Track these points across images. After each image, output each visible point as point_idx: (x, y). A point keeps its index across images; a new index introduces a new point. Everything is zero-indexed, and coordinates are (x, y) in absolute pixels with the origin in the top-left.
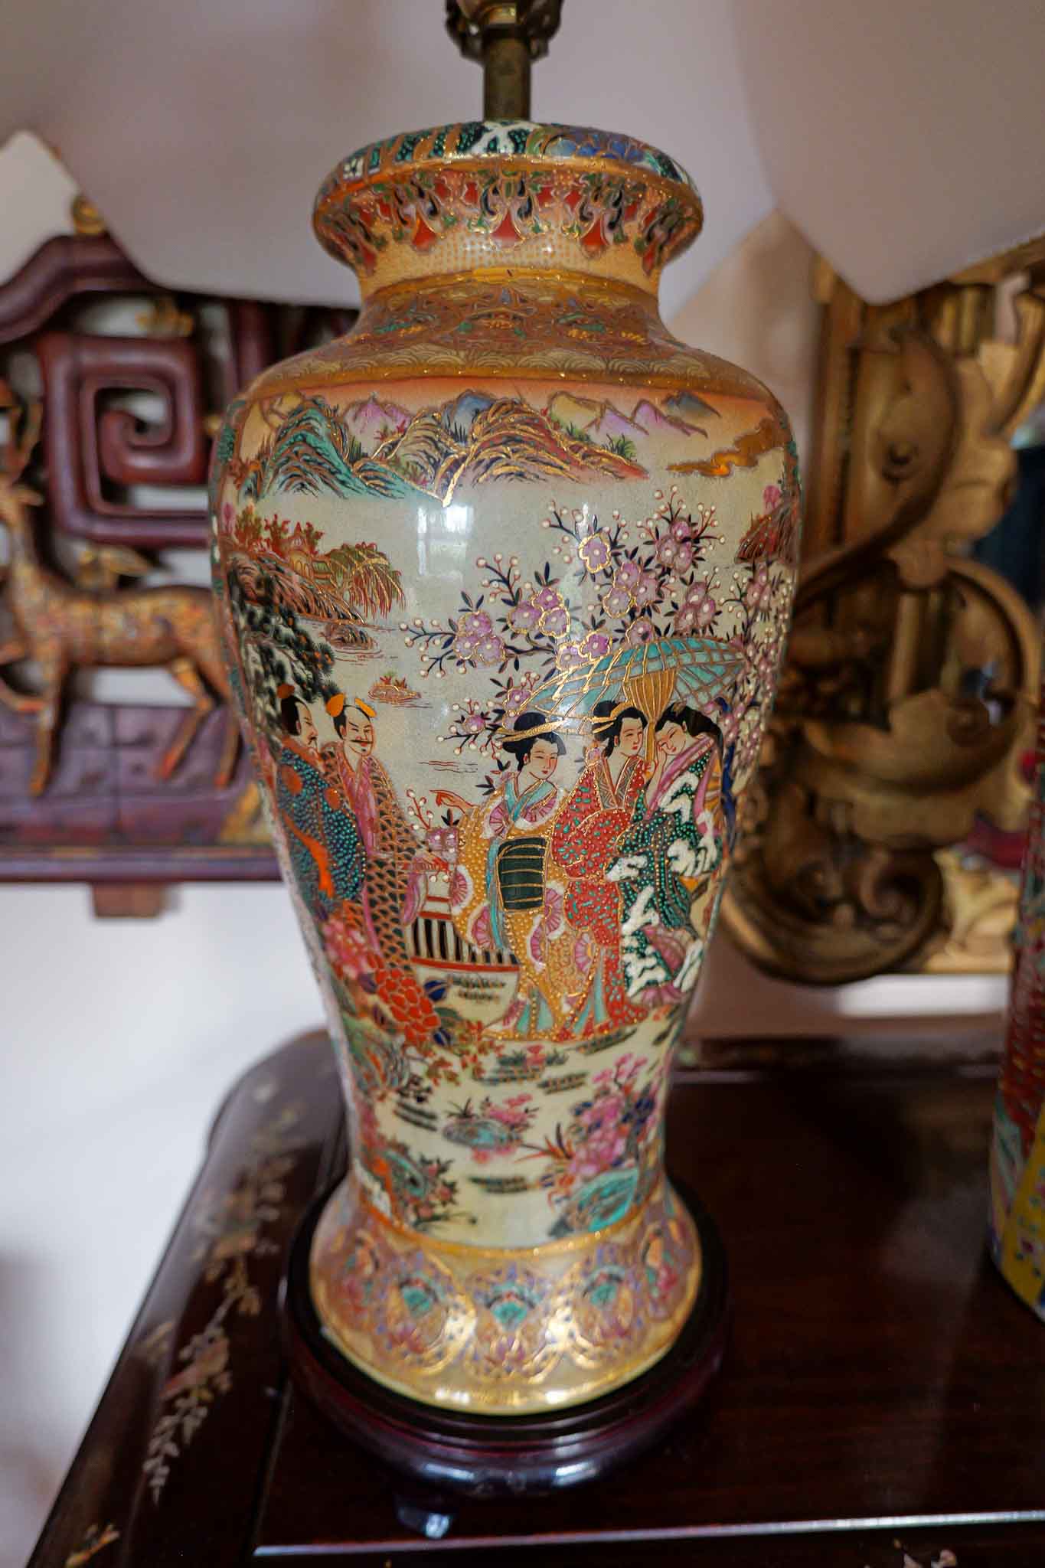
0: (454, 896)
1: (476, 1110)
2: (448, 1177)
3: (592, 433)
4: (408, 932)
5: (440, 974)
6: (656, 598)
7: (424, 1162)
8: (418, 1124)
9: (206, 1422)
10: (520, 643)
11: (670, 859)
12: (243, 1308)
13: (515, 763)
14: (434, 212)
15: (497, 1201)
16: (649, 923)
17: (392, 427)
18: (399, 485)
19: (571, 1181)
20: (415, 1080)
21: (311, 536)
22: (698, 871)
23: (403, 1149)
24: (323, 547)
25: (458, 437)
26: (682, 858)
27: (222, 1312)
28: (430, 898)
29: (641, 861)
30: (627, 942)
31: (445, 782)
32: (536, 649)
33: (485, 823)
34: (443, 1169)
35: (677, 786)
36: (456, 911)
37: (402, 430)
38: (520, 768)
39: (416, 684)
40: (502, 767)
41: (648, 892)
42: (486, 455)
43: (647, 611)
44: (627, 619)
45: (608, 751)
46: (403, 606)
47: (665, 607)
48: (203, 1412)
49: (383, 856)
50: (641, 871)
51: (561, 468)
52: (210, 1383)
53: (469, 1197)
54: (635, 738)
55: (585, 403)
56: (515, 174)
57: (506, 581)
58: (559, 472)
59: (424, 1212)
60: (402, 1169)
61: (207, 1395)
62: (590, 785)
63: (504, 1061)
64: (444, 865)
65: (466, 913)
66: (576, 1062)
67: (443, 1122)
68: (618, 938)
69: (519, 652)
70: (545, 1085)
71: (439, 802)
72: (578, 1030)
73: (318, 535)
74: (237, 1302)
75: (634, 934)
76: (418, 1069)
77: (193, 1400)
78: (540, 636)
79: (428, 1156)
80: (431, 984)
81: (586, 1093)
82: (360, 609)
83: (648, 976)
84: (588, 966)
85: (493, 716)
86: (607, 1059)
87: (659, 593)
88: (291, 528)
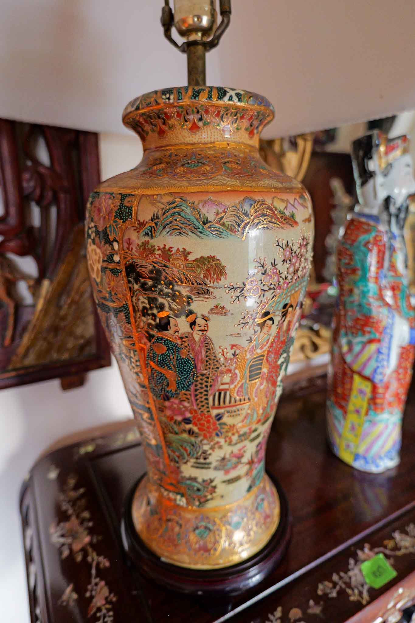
0: (232, 382)
1: (227, 456)
2: (213, 484)
3: (285, 211)
4: (211, 399)
5: (221, 411)
7: (204, 481)
8: (202, 468)
9: (114, 616)
10: (266, 288)
12: (102, 566)
13: (260, 330)
14: (201, 119)
17: (220, 211)
18: (225, 233)
19: (252, 471)
20: (204, 452)
21: (186, 254)
23: (194, 479)
24: (191, 258)
25: (246, 214)
27: (94, 571)
28: (222, 384)
29: (285, 355)
30: (278, 383)
31: (234, 341)
32: (270, 289)
33: (247, 353)
34: (212, 481)
36: (232, 386)
37: (224, 212)
38: (261, 332)
40: (255, 332)
41: (284, 365)
42: (256, 221)
45: (284, 320)
46: (226, 278)
47: (300, 269)
48: (111, 613)
49: (205, 372)
50: (285, 358)
51: (279, 224)
52: (107, 600)
53: (221, 489)
54: (290, 314)
55: (282, 200)
56: (236, 109)
57: (263, 266)
58: (279, 226)
59: (202, 500)
60: (193, 487)
61: (108, 606)
62: (279, 333)
63: (240, 436)
64: (229, 371)
66: (260, 429)
67: (214, 464)
68: (276, 383)
69: (265, 291)
70: (250, 440)
71: (232, 348)
73: (189, 253)
74: (98, 564)
76: (206, 448)
77: (104, 611)
79: (206, 478)
80: (218, 415)
81: (260, 439)
82: (208, 281)
85: (255, 315)
88: (174, 250)
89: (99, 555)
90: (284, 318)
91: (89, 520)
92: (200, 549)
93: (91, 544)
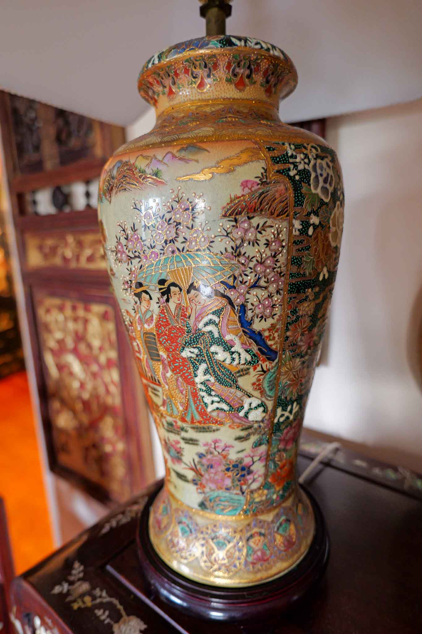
1: (167, 441)
3: (147, 169)
5: (145, 382)
6: (175, 235)
10: (131, 254)
11: (213, 353)
13: (139, 301)
15: (182, 483)
16: (208, 380)
19: (204, 487)
22: (235, 363)
25: (113, 178)
26: (221, 355)
28: (137, 351)
29: (196, 351)
30: (199, 386)
31: (127, 307)
33: (138, 324)
35: (206, 320)
36: (141, 357)
37: (105, 178)
38: (140, 303)
39: (114, 270)
42: (118, 183)
43: (172, 241)
44: (164, 245)
45: (168, 300)
47: (180, 239)
50: (197, 356)
51: (136, 185)
54: (178, 296)
55: (146, 157)
57: (124, 230)
62: (164, 313)
63: (168, 423)
65: (143, 359)
68: (193, 384)
70: (183, 439)
71: (128, 314)
72: (188, 418)
75: (202, 383)
78: (135, 252)
81: (202, 449)
83: (216, 405)
84: (184, 392)
85: (129, 282)
86: (207, 438)
87: (177, 233)
90: (165, 297)
92: (158, 521)
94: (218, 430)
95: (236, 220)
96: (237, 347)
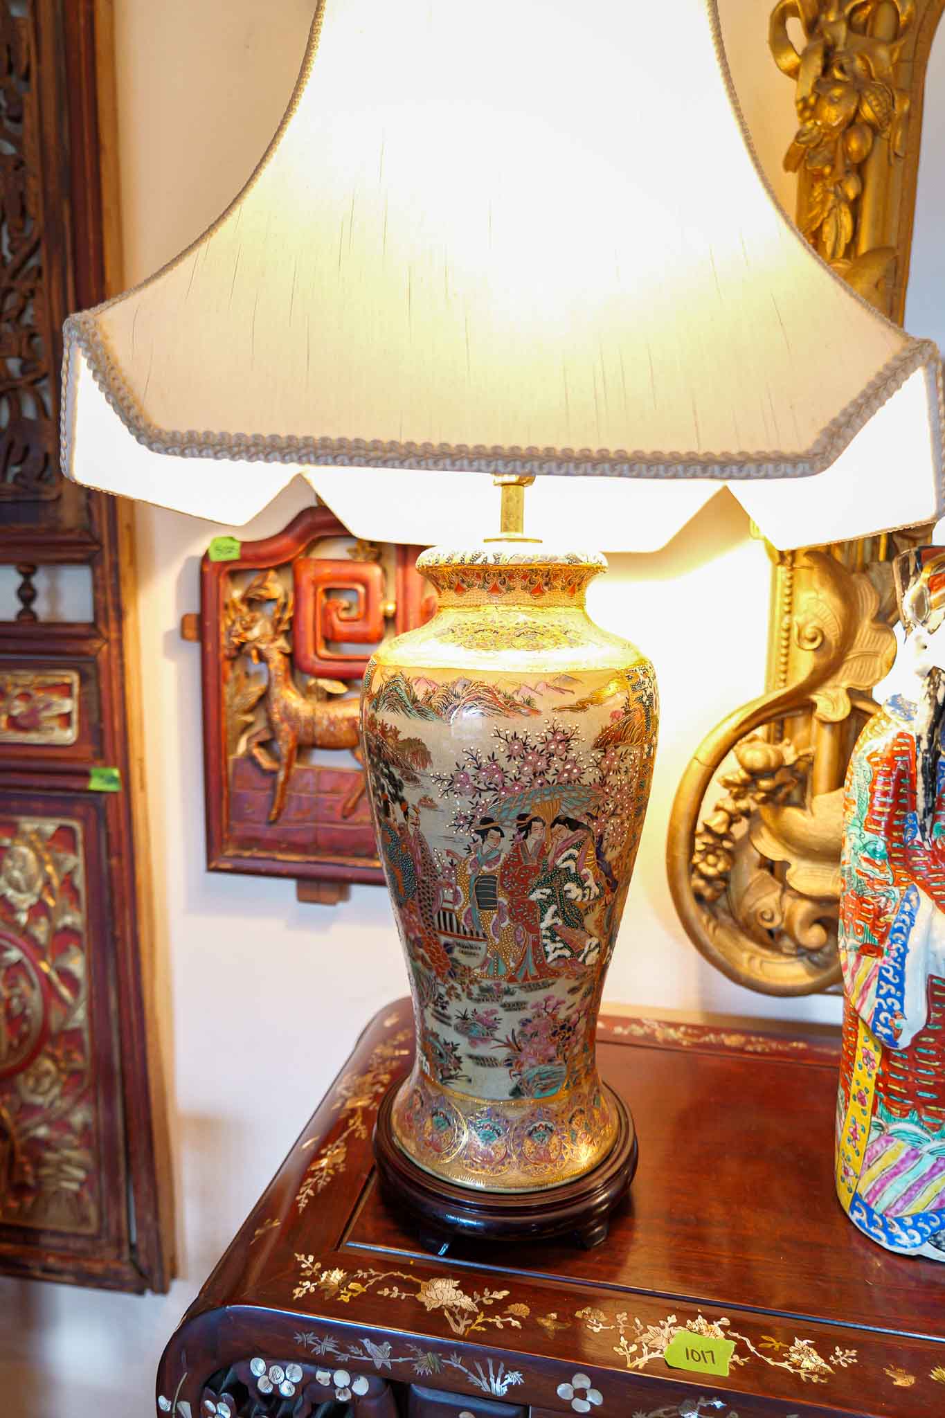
0: (456, 900)
1: (470, 1016)
2: (458, 1053)
3: (515, 696)
4: (436, 917)
5: (450, 940)
6: (546, 767)
7: (446, 1044)
8: (442, 1022)
9: (329, 1183)
10: (482, 786)
11: (566, 892)
12: (357, 1135)
13: (481, 840)
14: (463, 581)
15: (482, 1071)
16: (556, 924)
17: (430, 690)
18: (431, 715)
19: (522, 1065)
20: (440, 996)
21: (396, 733)
22: (586, 899)
23: (436, 1036)
24: (401, 737)
25: (456, 696)
26: (574, 891)
27: (345, 1135)
28: (445, 901)
29: (548, 891)
30: (544, 933)
31: (450, 846)
32: (489, 789)
33: (468, 866)
34: (455, 1049)
35: (565, 855)
36: (457, 908)
37: (434, 692)
38: (483, 842)
39: (437, 801)
40: (475, 841)
41: (553, 908)
42: (468, 705)
43: (542, 773)
44: (532, 777)
45: (525, 837)
46: (432, 767)
47: (552, 771)
48: (328, 1179)
49: (425, 878)
50: (548, 896)
52: (334, 1166)
53: (467, 1066)
54: (539, 831)
56: (496, 570)
57: (475, 759)
58: (499, 712)
59: (446, 1074)
60: (436, 1047)
61: (331, 1172)
62: (518, 852)
63: (482, 990)
64: (450, 885)
65: (461, 910)
66: (520, 995)
67: (454, 1021)
68: (538, 930)
69: (481, 790)
70: (503, 1006)
71: (448, 855)
72: (520, 977)
73: (399, 732)
74: (354, 1132)
75: (547, 929)
76: (442, 990)
77: (324, 1173)
78: (490, 783)
79: (448, 1041)
80: (446, 945)
81: (527, 1014)
82: (414, 766)
83: (558, 953)
84: (522, 944)
85: (470, 818)
86: (538, 996)
87: (548, 765)
88: (388, 726)
89: (363, 1123)
90: (523, 834)
91: (383, 1085)
92: (431, 1143)
93: (365, 1110)
94: (553, 984)
95: (605, 751)
96: (590, 882)
